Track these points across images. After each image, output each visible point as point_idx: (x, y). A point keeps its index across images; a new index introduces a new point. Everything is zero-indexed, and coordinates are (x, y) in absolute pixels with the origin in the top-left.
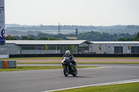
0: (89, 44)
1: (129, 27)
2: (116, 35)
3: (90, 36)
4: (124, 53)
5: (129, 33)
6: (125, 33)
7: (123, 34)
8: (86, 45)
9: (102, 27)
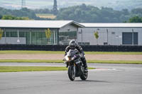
0: (77, 27)
2: (126, 11)
3: (79, 12)
4: (139, 44)
8: (73, 29)
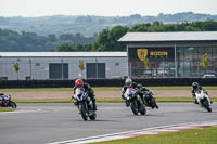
1: (81, 19)
2: (52, 37)
4: (70, 78)
5: (82, 33)
6: (73, 33)
7: (69, 36)
9: (19, 18)
